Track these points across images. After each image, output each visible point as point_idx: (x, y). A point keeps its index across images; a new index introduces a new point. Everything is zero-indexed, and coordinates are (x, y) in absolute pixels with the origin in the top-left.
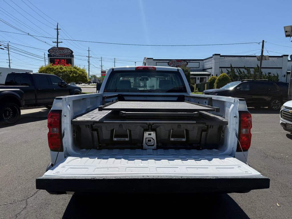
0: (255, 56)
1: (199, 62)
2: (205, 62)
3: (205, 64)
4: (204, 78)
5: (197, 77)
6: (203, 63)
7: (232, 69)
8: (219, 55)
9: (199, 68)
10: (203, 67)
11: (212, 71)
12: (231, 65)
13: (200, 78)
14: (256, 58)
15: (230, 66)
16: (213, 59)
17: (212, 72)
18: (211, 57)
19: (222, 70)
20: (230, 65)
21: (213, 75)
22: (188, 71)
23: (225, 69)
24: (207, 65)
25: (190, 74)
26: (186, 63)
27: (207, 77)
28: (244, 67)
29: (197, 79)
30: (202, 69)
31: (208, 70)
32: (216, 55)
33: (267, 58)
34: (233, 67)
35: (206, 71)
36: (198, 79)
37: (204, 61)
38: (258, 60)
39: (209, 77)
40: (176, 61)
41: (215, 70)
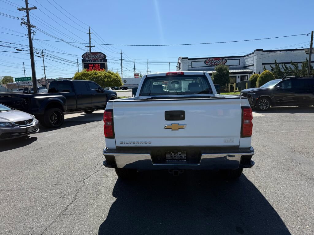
0: (303, 49)
1: (240, 59)
2: (246, 59)
3: (246, 60)
4: (246, 76)
5: (237, 75)
6: (244, 60)
7: (276, 65)
8: (262, 50)
9: (239, 65)
10: (244, 65)
11: (254, 69)
12: (275, 60)
13: (241, 76)
14: (304, 52)
15: (274, 62)
16: (254, 54)
17: (255, 69)
18: (253, 53)
19: (265, 67)
20: (274, 61)
21: (256, 73)
22: (226, 70)
23: (269, 65)
24: (249, 62)
25: (229, 72)
26: (224, 61)
27: (248, 75)
28: (291, 62)
29: (237, 77)
30: (243, 66)
31: (249, 67)
32: (258, 50)
34: (277, 63)
35: (247, 69)
36: (239, 78)
37: (245, 58)
38: (307, 54)
39: (251, 74)
40: (213, 59)
41: (257, 67)
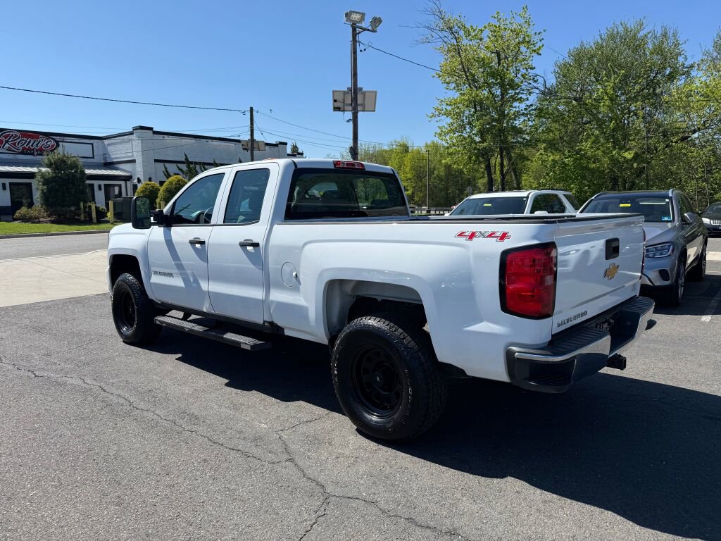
0: (238, 141)
1: (92, 144)
2: (108, 145)
3: (109, 148)
4: (114, 185)
5: (96, 183)
6: (105, 148)
7: (188, 167)
8: (151, 129)
9: (93, 158)
10: (105, 158)
11: (135, 169)
12: (186, 156)
14: (240, 145)
15: (183, 160)
16: (133, 137)
17: (138, 171)
18: (131, 133)
19: (166, 168)
20: (184, 157)
21: (142, 179)
22: (76, 167)
23: (175, 165)
24: (117, 152)
25: (85, 174)
26: (52, 143)
27: (123, 183)
29: (96, 188)
30: (103, 161)
31: (121, 166)
32: (142, 128)
33: (262, 146)
34: (191, 163)
35: (116, 169)
36: (100, 188)
37: (106, 142)
38: (244, 149)
39: (128, 182)
41: (145, 166)
